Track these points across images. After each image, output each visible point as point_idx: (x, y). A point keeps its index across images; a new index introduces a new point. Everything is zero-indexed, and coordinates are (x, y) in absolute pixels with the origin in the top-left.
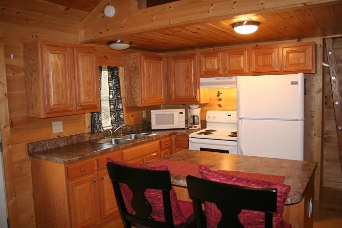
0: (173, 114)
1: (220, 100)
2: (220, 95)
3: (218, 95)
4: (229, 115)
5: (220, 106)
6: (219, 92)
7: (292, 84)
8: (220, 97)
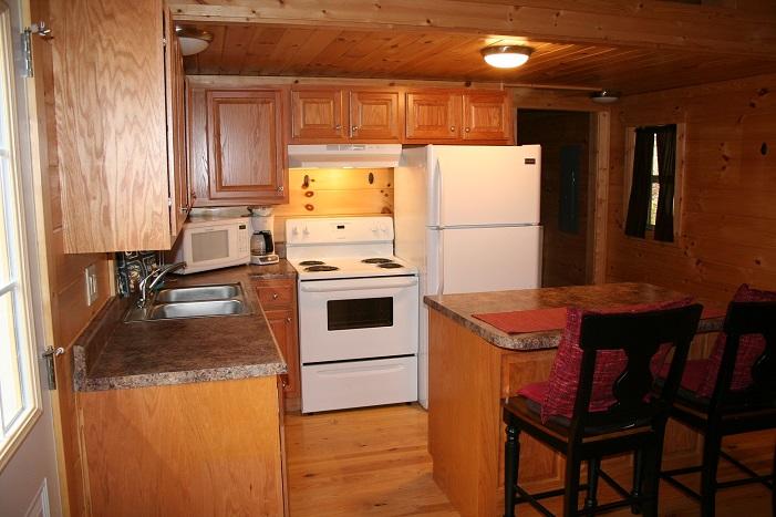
0: (226, 231)
1: (310, 194)
2: (311, 184)
3: (306, 185)
4: (339, 227)
5: (309, 207)
6: (306, 177)
7: (526, 163)
8: (309, 189)
